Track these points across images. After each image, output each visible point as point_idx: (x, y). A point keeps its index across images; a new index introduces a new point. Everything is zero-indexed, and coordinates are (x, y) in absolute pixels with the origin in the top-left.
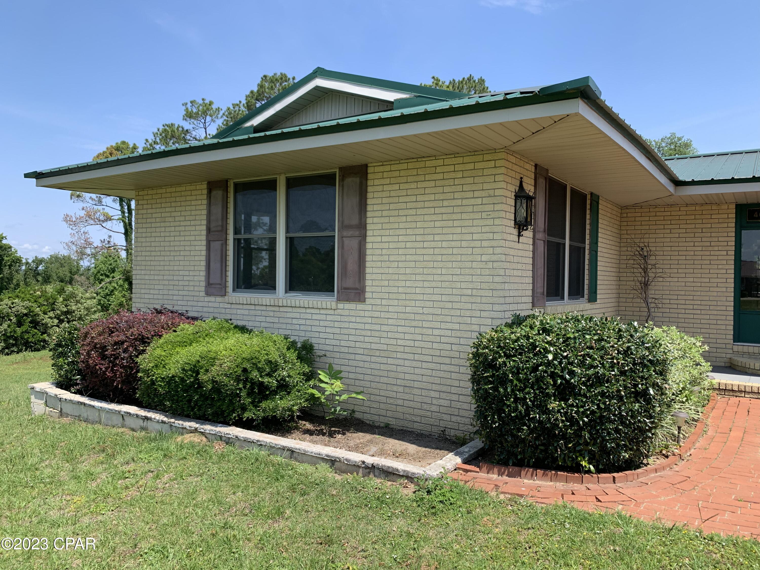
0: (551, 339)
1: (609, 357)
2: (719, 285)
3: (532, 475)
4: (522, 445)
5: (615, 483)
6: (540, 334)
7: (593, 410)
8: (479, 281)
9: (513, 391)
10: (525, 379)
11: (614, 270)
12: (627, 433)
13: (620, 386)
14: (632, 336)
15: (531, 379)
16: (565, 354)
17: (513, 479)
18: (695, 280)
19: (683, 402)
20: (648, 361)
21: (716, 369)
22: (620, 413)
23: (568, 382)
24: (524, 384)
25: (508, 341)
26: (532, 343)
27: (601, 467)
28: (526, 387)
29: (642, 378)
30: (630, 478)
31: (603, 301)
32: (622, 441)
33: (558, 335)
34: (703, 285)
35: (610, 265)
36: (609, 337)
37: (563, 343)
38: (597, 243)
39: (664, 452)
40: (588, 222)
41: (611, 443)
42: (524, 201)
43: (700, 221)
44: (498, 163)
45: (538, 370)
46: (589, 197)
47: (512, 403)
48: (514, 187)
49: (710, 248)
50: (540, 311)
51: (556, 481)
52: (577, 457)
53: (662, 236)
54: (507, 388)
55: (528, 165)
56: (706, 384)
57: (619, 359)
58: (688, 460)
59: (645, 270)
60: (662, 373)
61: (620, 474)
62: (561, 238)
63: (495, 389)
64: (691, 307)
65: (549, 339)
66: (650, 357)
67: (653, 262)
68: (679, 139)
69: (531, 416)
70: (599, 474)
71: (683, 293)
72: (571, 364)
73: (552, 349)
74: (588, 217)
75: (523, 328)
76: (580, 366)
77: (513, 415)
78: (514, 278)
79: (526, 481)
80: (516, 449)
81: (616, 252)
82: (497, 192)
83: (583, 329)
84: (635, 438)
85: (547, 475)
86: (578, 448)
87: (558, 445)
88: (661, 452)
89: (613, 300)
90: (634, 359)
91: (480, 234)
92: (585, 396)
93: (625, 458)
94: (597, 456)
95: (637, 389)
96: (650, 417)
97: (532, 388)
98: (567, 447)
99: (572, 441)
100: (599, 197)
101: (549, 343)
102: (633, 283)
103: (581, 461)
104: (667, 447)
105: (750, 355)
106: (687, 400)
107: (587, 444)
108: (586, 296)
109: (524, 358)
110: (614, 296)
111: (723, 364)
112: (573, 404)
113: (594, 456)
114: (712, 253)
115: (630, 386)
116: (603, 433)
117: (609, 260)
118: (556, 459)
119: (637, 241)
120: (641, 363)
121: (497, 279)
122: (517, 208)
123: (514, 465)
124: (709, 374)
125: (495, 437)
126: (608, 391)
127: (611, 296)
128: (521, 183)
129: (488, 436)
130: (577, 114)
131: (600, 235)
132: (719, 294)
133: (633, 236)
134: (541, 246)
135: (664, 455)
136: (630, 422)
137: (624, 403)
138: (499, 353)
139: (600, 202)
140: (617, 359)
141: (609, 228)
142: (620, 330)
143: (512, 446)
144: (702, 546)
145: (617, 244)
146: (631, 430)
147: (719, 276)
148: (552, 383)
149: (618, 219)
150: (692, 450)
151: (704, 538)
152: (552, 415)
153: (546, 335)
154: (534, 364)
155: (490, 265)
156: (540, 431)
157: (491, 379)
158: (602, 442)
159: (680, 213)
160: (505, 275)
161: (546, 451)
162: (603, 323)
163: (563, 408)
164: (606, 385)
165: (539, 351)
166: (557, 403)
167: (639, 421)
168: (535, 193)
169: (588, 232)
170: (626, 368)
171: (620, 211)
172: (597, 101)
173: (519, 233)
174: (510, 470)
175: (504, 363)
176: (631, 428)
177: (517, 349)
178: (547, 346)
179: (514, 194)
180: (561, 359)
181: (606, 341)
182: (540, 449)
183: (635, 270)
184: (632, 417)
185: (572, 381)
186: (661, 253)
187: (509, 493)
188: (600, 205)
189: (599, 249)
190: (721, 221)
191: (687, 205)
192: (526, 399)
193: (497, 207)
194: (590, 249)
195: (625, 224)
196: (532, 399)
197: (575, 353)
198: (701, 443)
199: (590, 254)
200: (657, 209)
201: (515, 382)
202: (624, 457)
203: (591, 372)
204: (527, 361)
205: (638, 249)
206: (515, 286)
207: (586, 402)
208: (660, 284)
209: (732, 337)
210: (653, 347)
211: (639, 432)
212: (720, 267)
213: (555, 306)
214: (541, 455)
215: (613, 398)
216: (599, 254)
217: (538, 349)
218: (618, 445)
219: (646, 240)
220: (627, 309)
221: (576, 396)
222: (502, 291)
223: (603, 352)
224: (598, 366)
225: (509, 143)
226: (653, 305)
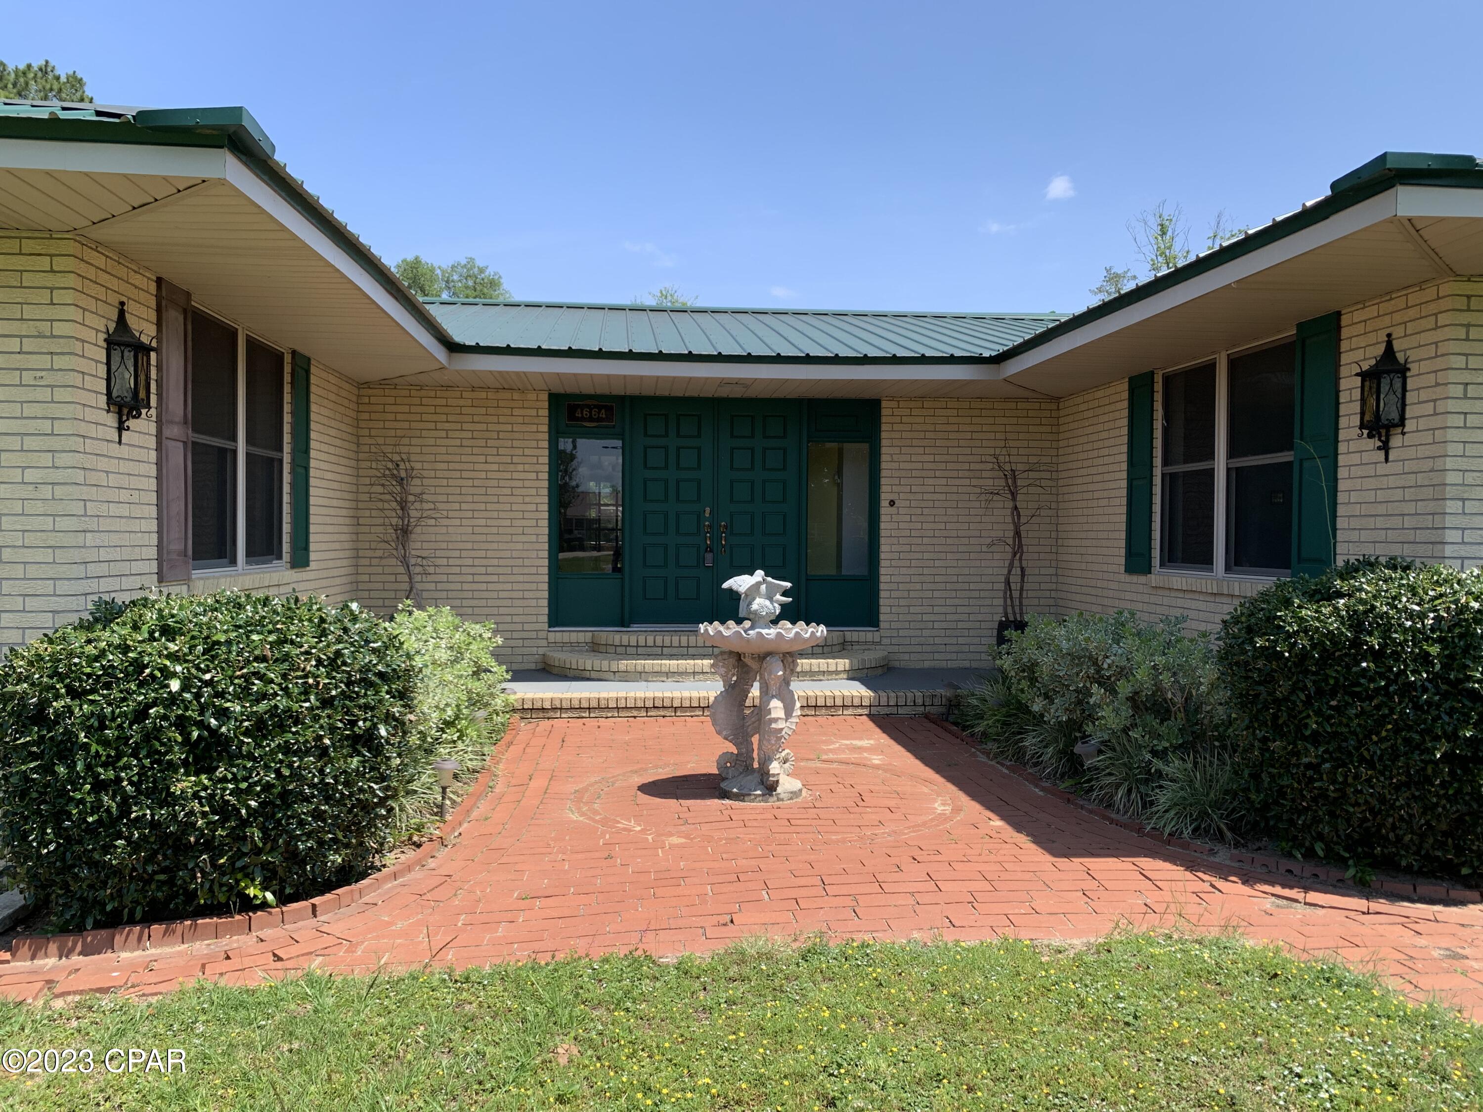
0: (177, 648)
1: (300, 673)
2: (526, 531)
3: (140, 939)
4: (116, 880)
5: (315, 916)
6: (155, 640)
7: (268, 782)
8: (19, 527)
9: (89, 767)
10: (118, 738)
11: (347, 504)
12: (338, 816)
13: (321, 727)
14: (346, 630)
15: (132, 736)
16: (208, 677)
17: (96, 957)
18: (489, 522)
19: (454, 742)
20: (375, 674)
21: (519, 675)
22: (322, 781)
23: (213, 732)
24: (117, 749)
25: (76, 660)
26: (135, 660)
27: (288, 891)
28: (119, 757)
29: (366, 707)
30: (345, 901)
31: (323, 565)
32: (329, 832)
33: (193, 638)
34: (501, 530)
35: (338, 494)
36: (300, 635)
37: (203, 654)
38: (307, 451)
39: (415, 838)
40: (287, 408)
41: (307, 841)
42: (129, 355)
43: (495, 419)
44: (60, 263)
45: (147, 716)
46: (288, 358)
47: (89, 793)
48: (104, 321)
49: (512, 468)
50: (161, 591)
51: (193, 939)
52: (237, 882)
53: (432, 442)
54: (75, 763)
55: (138, 276)
56: (498, 703)
57: (318, 676)
58: (454, 845)
59: (403, 505)
60: (403, 695)
61: (328, 896)
62: (229, 439)
63: (47, 769)
64: (483, 570)
65: (173, 647)
66: (380, 668)
67: (417, 490)
68: (481, 271)
69: (133, 816)
70: (284, 904)
71: (469, 546)
72: (221, 695)
73: (179, 669)
74: (287, 398)
75: (116, 628)
76: (239, 699)
77: (90, 819)
78: (108, 520)
79: (125, 955)
80: (102, 892)
81: (349, 471)
82: (60, 329)
83: (248, 623)
84: (354, 824)
85: (174, 932)
86: (239, 864)
87: (197, 865)
88: (410, 839)
89: (345, 563)
90: (348, 673)
91: (19, 421)
92: (250, 757)
93: (336, 865)
94: (280, 871)
95: (356, 729)
96: (383, 778)
97: (135, 755)
98: (214, 865)
99: (227, 852)
100: (309, 359)
101: (174, 657)
102: (381, 529)
103: (247, 887)
104: (419, 828)
105: (573, 647)
106: (459, 738)
107: (258, 852)
108: (286, 557)
109: (116, 694)
110: (348, 554)
111: (533, 666)
112: (225, 777)
113: (274, 872)
114: (515, 475)
115: (340, 725)
116: (288, 824)
117: (335, 485)
118: (194, 895)
119: (389, 449)
120: (362, 680)
121: (64, 524)
122: (114, 368)
123: (98, 925)
124: (505, 685)
125: (51, 874)
126: (297, 742)
127: (341, 554)
128: (122, 314)
129: (33, 876)
130: (223, 182)
131: (313, 435)
132: (526, 546)
133: (381, 441)
134: (177, 455)
135: (414, 843)
136: (342, 794)
137: (331, 761)
138: (54, 687)
139: (313, 370)
140: (315, 677)
141: (333, 423)
142: (322, 620)
143: (91, 887)
144: (450, 996)
145: (352, 455)
146: (344, 809)
147: (526, 515)
148: (179, 739)
149: (353, 406)
150: (465, 825)
151: (456, 981)
152: (181, 805)
153: (168, 640)
154: (140, 703)
155: (47, 492)
156: (154, 843)
157: (35, 749)
158: (287, 844)
159: (462, 402)
160: (85, 515)
161: (171, 882)
162: (289, 609)
163: (205, 788)
164: (294, 729)
165: (151, 675)
166: (193, 779)
167: (361, 790)
168: (159, 337)
169: (287, 428)
170: (334, 693)
171: (356, 391)
172: (269, 162)
173: (121, 423)
174: (89, 939)
175: (69, 709)
176: (345, 805)
177: (99, 677)
178: (168, 663)
179: (102, 336)
180: (200, 688)
181: (292, 642)
182: (158, 881)
183: (386, 506)
184: (346, 784)
185: (224, 729)
186: (432, 474)
187: (75, 993)
188: (312, 377)
189: (313, 463)
190: (527, 420)
191: (473, 389)
192: (122, 780)
193: (60, 362)
194: (293, 463)
195: (366, 416)
196: (135, 779)
197: (230, 673)
198: (483, 807)
199: (293, 472)
200: (423, 393)
201: (94, 748)
202: (333, 862)
203: (263, 706)
204: (124, 699)
205: (390, 465)
206: (115, 539)
207: (253, 768)
208: (431, 529)
209: (545, 619)
210: (387, 648)
211: (362, 810)
212: (527, 499)
213: (214, 577)
214: (160, 894)
215: (307, 752)
216: (312, 472)
217: (148, 671)
218: (321, 843)
219: (405, 449)
220: (373, 578)
221: (231, 760)
222: (77, 551)
223: (286, 665)
224: (275, 694)
225: (80, 223)
226: (418, 569)
